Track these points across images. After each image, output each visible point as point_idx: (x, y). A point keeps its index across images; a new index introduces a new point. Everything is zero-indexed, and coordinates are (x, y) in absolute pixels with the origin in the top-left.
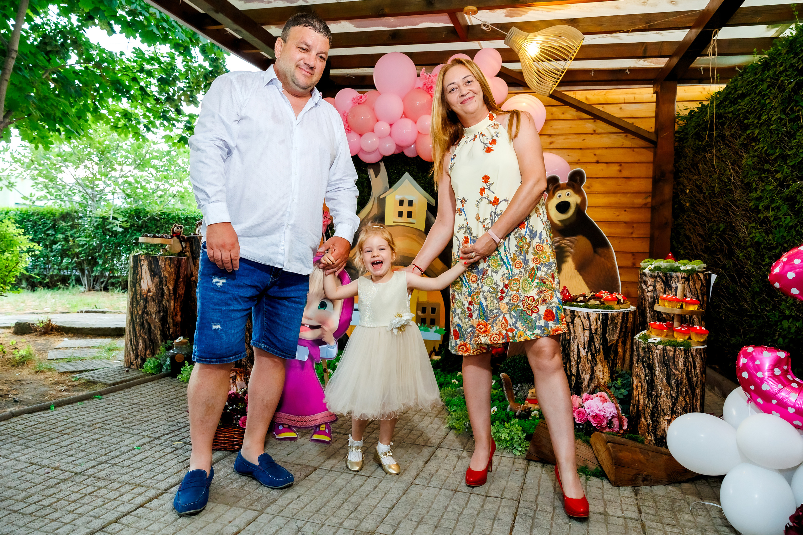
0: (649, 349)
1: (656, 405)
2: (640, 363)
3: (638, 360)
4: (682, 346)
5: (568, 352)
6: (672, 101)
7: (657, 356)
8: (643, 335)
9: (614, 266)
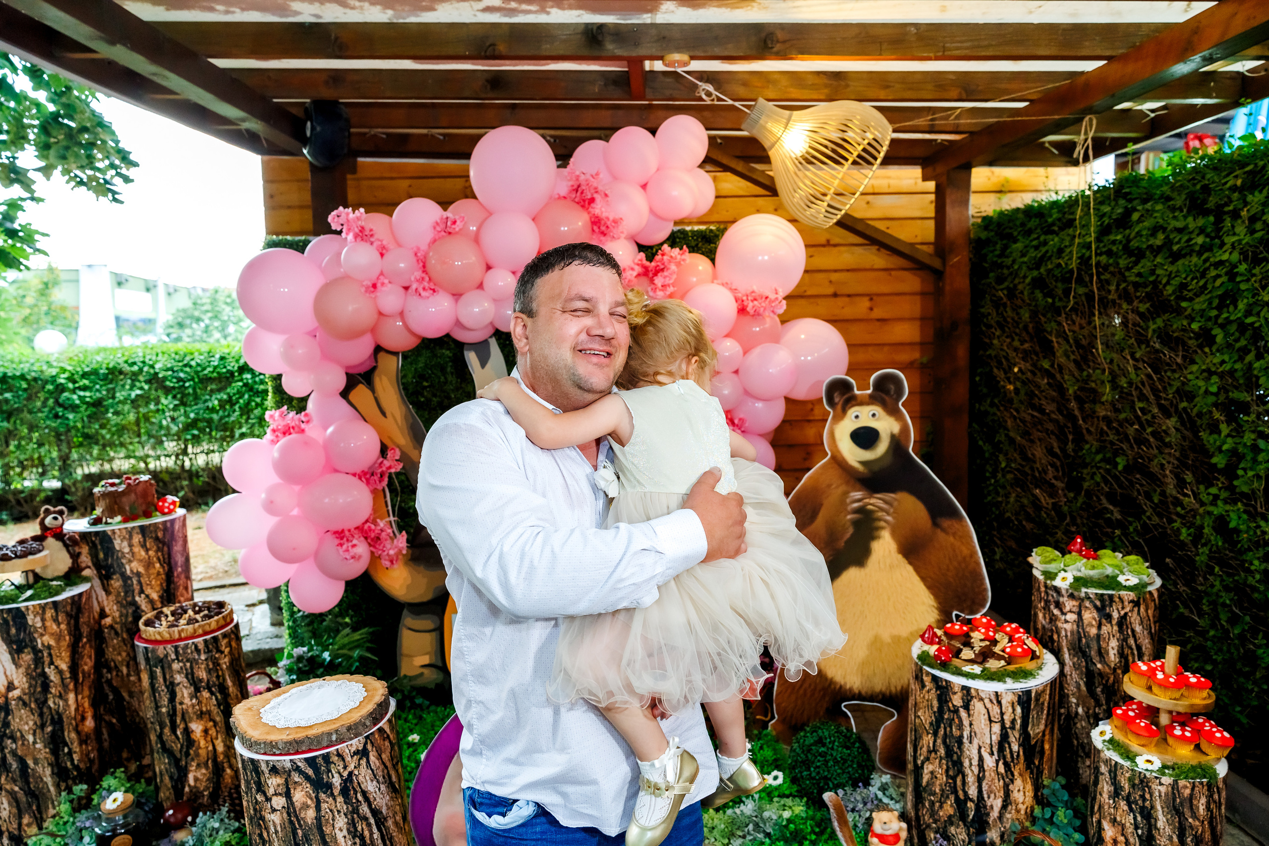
0: (1142, 782)
4: (1205, 777)
5: (959, 757)
6: (965, 202)
7: (1160, 796)
8: (1111, 741)
9: (973, 554)
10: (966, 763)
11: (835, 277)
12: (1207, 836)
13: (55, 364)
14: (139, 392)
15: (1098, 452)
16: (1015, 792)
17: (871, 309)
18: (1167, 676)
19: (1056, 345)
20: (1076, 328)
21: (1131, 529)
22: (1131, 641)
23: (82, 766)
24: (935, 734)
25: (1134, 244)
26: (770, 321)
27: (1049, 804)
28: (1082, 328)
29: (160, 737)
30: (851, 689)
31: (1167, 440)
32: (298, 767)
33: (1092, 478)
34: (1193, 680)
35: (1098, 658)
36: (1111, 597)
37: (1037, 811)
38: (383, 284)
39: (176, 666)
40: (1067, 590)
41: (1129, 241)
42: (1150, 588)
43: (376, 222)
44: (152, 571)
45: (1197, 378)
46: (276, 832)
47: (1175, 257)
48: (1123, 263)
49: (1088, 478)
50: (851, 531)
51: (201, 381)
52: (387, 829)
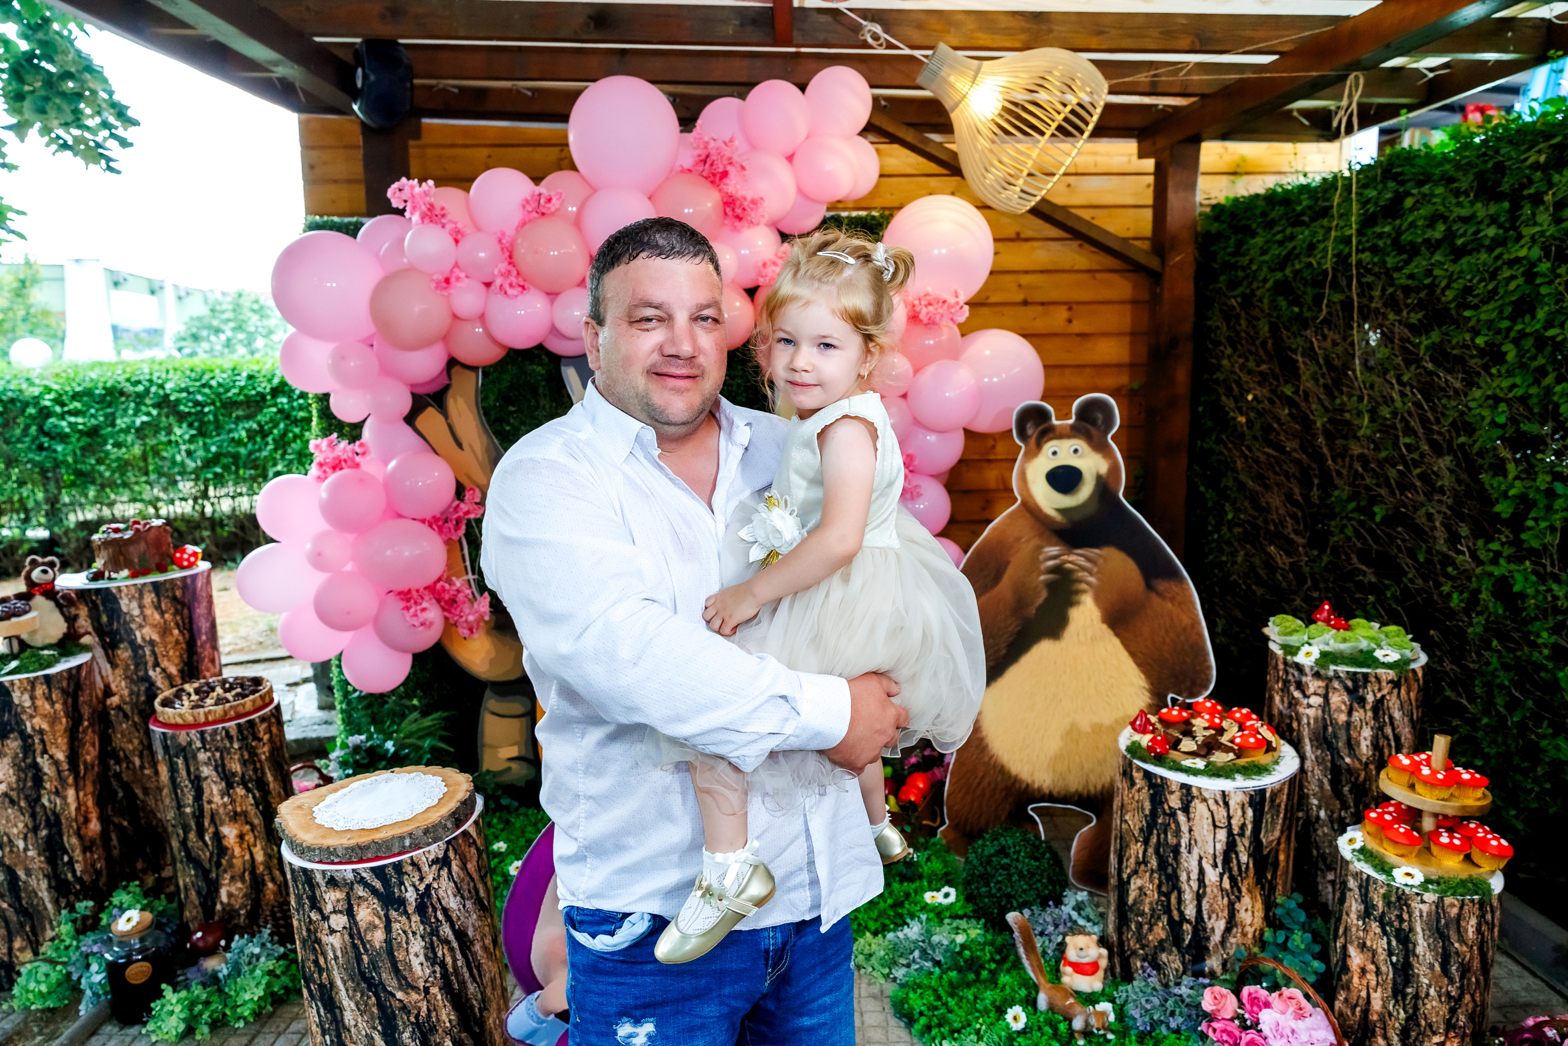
0: (1399, 900)
1: (1415, 1014)
2: (1375, 927)
3: (1367, 913)
4: (1476, 893)
5: (1175, 871)
6: (1192, 186)
7: (1421, 916)
8: (1363, 851)
9: (1196, 623)
10: (1183, 877)
11: (1026, 279)
12: (1476, 964)
13: (37, 381)
14: (145, 419)
15: (1350, 499)
16: (1242, 911)
17: (1070, 321)
18: (1434, 772)
19: (1302, 366)
20: (1328, 344)
21: (1389, 595)
22: (1388, 730)
23: (86, 878)
24: (1146, 842)
25: (1406, 237)
26: (948, 331)
27: (1282, 926)
28: (1335, 344)
29: (184, 843)
30: (1039, 789)
31: (1439, 484)
32: (362, 878)
33: (1342, 532)
34: (1466, 776)
35: (1346, 751)
36: (1366, 676)
37: (1268, 935)
38: (458, 279)
39: (202, 756)
40: (1312, 668)
41: (1399, 234)
42: (1413, 666)
43: (449, 198)
44: (170, 639)
45: (1480, 406)
46: (336, 958)
47: (1458, 253)
48: (1391, 261)
49: (1337, 531)
50: (1044, 594)
51: (224, 405)
52: (474, 954)
